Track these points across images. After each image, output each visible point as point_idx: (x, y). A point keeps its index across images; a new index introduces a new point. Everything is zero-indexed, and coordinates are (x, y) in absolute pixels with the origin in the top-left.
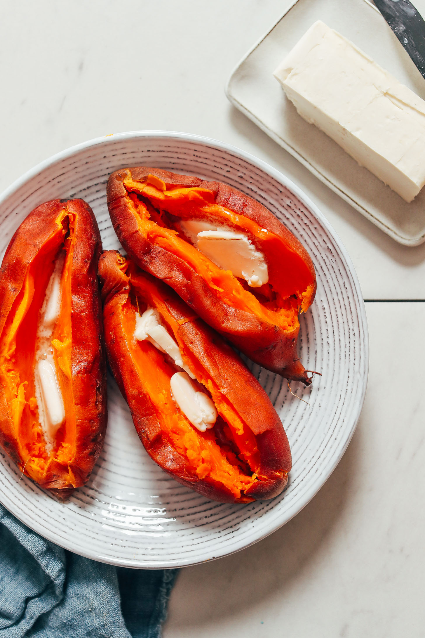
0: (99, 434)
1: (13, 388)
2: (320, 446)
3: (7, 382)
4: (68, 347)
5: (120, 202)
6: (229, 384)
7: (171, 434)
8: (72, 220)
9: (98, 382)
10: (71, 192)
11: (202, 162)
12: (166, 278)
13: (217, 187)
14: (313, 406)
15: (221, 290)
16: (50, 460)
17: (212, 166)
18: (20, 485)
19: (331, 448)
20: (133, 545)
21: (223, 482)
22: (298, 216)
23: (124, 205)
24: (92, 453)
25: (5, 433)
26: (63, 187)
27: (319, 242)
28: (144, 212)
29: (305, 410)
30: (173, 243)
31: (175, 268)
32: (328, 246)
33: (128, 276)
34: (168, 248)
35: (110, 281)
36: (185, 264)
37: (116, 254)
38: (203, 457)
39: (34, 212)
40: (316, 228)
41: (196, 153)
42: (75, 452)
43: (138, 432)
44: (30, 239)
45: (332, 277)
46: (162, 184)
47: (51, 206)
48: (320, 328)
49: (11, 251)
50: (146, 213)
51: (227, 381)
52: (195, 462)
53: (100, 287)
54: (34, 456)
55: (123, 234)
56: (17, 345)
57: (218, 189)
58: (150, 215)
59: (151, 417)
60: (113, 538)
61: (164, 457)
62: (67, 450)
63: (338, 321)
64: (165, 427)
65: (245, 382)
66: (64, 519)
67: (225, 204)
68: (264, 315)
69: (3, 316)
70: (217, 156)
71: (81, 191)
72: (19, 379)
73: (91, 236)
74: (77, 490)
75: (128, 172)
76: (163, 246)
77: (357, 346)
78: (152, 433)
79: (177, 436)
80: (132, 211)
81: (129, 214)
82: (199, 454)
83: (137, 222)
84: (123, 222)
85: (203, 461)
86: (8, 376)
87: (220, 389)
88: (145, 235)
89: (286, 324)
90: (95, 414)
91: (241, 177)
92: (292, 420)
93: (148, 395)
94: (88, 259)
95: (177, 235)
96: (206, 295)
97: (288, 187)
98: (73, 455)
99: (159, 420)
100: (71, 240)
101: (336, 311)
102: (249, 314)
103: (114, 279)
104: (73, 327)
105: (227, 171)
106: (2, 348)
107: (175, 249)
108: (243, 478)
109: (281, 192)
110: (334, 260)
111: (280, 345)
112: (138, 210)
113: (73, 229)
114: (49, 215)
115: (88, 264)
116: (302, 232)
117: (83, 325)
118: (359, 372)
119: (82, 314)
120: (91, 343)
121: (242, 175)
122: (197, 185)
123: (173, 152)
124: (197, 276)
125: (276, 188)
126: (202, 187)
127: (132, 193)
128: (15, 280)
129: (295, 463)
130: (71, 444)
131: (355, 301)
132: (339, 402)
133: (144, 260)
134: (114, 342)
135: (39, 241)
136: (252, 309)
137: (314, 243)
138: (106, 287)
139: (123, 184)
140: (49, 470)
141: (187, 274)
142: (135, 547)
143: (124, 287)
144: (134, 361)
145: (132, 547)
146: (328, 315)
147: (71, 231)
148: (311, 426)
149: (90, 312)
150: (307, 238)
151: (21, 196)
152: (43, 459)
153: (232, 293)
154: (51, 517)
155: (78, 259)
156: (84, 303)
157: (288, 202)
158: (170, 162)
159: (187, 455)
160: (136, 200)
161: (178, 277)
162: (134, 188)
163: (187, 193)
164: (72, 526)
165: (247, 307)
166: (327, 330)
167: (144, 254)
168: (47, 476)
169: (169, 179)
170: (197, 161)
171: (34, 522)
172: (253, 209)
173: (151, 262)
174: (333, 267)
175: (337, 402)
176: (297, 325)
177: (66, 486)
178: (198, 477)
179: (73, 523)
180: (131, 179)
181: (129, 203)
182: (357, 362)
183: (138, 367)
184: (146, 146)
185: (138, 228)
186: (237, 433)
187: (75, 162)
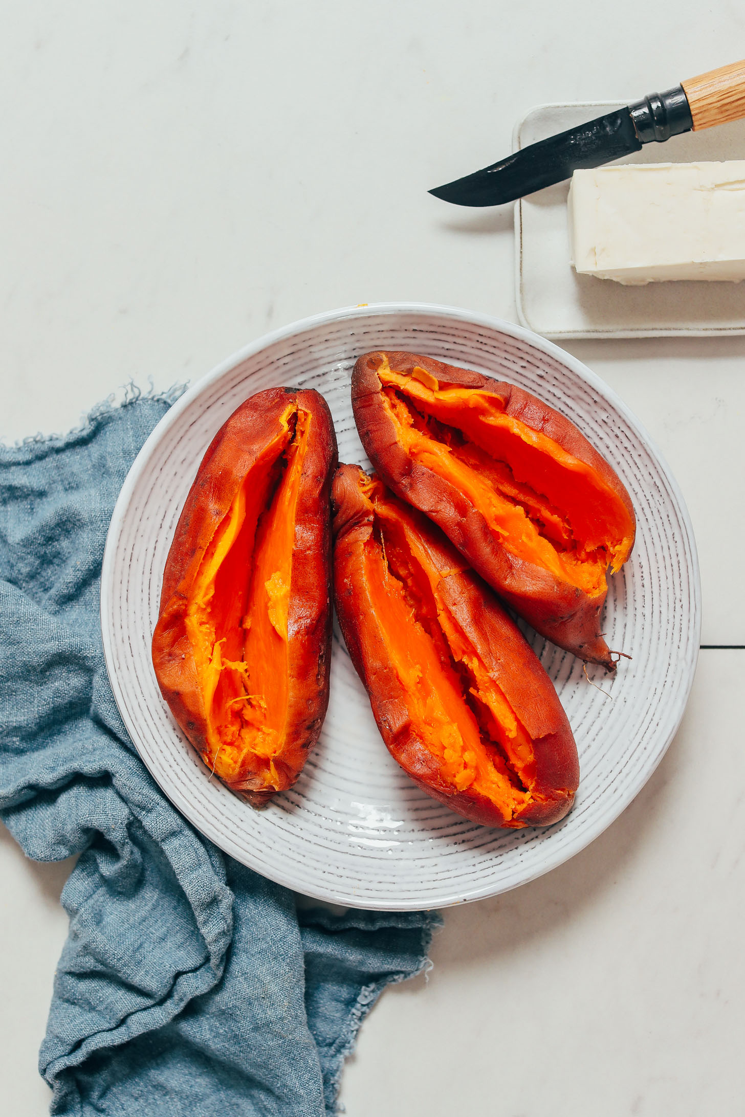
0: (317, 720)
1: (207, 648)
2: (622, 757)
3: (198, 640)
4: (285, 596)
5: (372, 399)
6: (502, 666)
7: (422, 725)
8: (303, 420)
9: (323, 647)
10: (300, 379)
11: (487, 352)
12: (432, 511)
13: (509, 391)
14: (616, 701)
15: (506, 534)
16: (245, 751)
17: (502, 358)
18: (201, 782)
19: (637, 760)
20: (354, 875)
21: (491, 797)
22: (617, 436)
23: (378, 405)
24: (305, 745)
25: (190, 709)
26: (289, 371)
27: (643, 476)
28: (405, 416)
29: (604, 705)
30: (444, 464)
31: (444, 499)
32: (655, 482)
33: (373, 502)
34: (436, 468)
35: (347, 508)
36: (459, 494)
37: (358, 471)
38: (466, 761)
39: (248, 404)
40: (640, 455)
41: (481, 339)
42: (283, 742)
43: (376, 720)
44: (244, 443)
45: (656, 525)
46: (433, 382)
47: (271, 396)
48: (634, 593)
49: (216, 457)
50: (408, 416)
51: (499, 661)
52: (455, 766)
53: (334, 515)
54: (225, 743)
55: (375, 445)
56: (216, 590)
57: (510, 393)
58: (413, 420)
59: (396, 700)
60: (326, 863)
61: (411, 757)
62: (270, 738)
63: (660, 586)
64: (416, 715)
65: (524, 664)
66: (259, 833)
67: (519, 415)
68: (563, 573)
69: (200, 548)
70: (510, 346)
71: (313, 377)
72: (214, 636)
73: (327, 444)
74: (278, 794)
75: (385, 358)
76: (430, 465)
77: (685, 623)
78: (397, 724)
79: (431, 728)
80: (389, 413)
81: (385, 417)
82: (461, 757)
83: (396, 430)
84: (374, 428)
85: (466, 766)
86: (201, 632)
87: (488, 672)
88: (406, 450)
89: (590, 586)
90: (315, 691)
91: (541, 377)
92: (585, 717)
93: (396, 669)
94: (321, 476)
95: (450, 452)
96: (486, 540)
97: (606, 397)
98: (280, 746)
99: (407, 706)
100: (297, 447)
101: (658, 572)
102: (542, 570)
103: (354, 506)
104: (294, 569)
105: (522, 367)
106: (196, 592)
107: (447, 472)
108: (515, 793)
109: (595, 402)
110: (661, 502)
111: (579, 614)
112: (396, 412)
113: (303, 433)
114: (269, 410)
115: (322, 484)
116: (620, 459)
117: (308, 568)
118: (685, 660)
119: (308, 552)
120: (316, 593)
121: (543, 374)
122: (479, 384)
123: (449, 334)
124: (474, 513)
125: (589, 395)
126: (487, 389)
127: (390, 389)
128: (219, 499)
129: (585, 778)
130: (278, 730)
131: (686, 561)
132: (653, 698)
133: (402, 484)
134: (350, 593)
135: (257, 447)
136: (547, 562)
137: (635, 475)
138: (341, 517)
139: (378, 374)
140: (243, 764)
141: (462, 509)
142: (355, 879)
143: (367, 516)
144: (378, 621)
145: (352, 878)
146: (646, 575)
147: (298, 434)
148: (611, 728)
149: (319, 551)
150: (626, 468)
151: (232, 380)
152: (236, 749)
153: (521, 539)
154: (242, 829)
155: (308, 476)
156: (312, 538)
157: (604, 416)
158: (443, 348)
159: (445, 756)
160: (394, 397)
161: (448, 512)
162: (391, 382)
163: (467, 397)
164: (271, 844)
165: (541, 560)
166: (644, 596)
167: (403, 475)
168: (240, 773)
169: (442, 374)
170: (481, 349)
171: (219, 834)
172: (557, 425)
173: (412, 486)
174: (660, 511)
175: (650, 697)
176: (604, 587)
177: (264, 788)
178: (456, 787)
179: (271, 839)
180: (389, 368)
181: (385, 401)
182: (682, 645)
183: (384, 630)
184: (412, 324)
185: (397, 439)
186: (507, 734)
187: (310, 339)
